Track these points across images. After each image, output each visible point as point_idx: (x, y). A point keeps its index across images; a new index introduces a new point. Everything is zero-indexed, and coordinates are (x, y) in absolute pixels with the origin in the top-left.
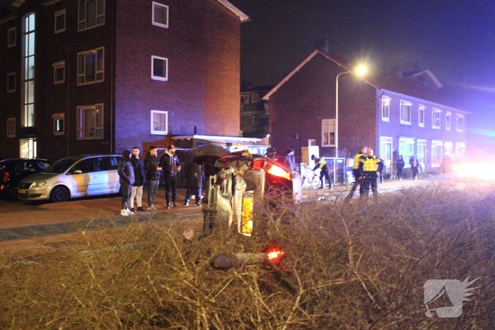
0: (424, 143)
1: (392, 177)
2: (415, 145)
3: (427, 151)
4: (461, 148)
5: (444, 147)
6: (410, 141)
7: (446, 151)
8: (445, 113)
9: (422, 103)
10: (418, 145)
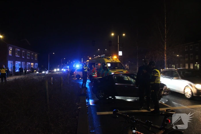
0: (24, 63)
1: (13, 75)
2: (21, 64)
3: (25, 66)
4: (36, 65)
5: (31, 64)
6: (19, 63)
7: (32, 66)
8: (31, 53)
9: (23, 50)
10: (22, 64)
